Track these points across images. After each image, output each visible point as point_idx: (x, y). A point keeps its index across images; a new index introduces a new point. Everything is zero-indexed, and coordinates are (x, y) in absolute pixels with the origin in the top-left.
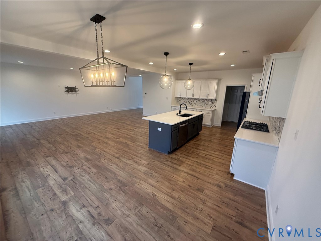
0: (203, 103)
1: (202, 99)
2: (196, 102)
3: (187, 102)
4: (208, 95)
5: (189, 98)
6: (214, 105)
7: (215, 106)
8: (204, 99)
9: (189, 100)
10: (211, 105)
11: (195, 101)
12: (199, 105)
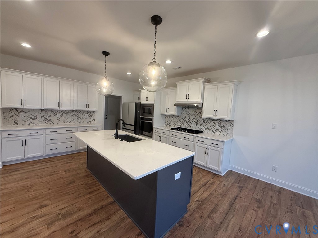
0: (75, 117)
1: (73, 111)
2: (61, 116)
3: (39, 118)
4: (87, 105)
5: (42, 110)
6: (92, 119)
7: (95, 120)
8: (75, 111)
9: (43, 113)
10: (89, 119)
11: (58, 115)
12: (67, 120)
